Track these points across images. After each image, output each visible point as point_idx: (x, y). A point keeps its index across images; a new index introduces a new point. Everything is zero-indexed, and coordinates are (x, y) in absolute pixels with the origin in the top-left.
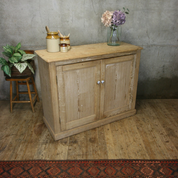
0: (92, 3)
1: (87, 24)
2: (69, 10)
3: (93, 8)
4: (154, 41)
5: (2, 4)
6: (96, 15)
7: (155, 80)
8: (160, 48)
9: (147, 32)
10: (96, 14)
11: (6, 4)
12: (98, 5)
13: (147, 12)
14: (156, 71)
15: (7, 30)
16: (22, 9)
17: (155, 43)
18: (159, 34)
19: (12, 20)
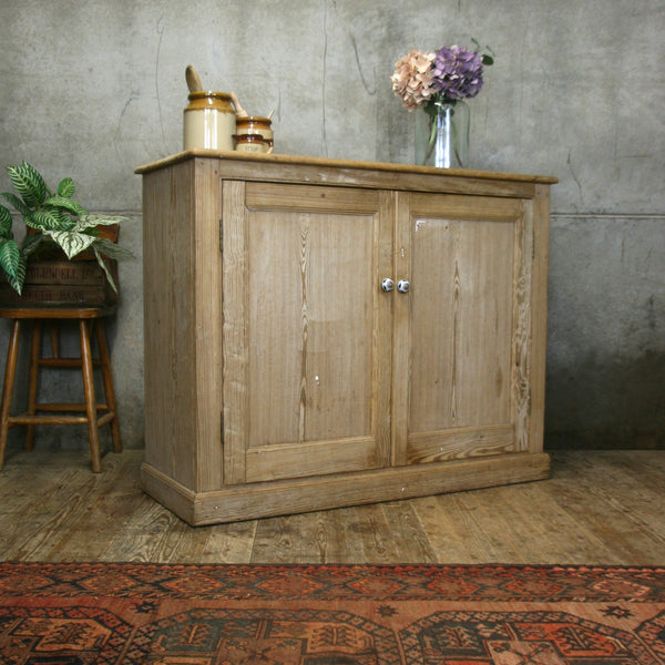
0: (353, 52)
1: (334, 127)
2: (266, 75)
3: (360, 69)
4: (599, 197)
5: (20, 51)
6: (371, 94)
7: (619, 361)
8: (626, 223)
9: (569, 161)
10: (371, 89)
11: (34, 49)
12: (375, 59)
13: (564, 86)
14: (621, 320)
15: (23, 147)
16: (91, 70)
17: (607, 204)
18: (618, 169)
19: (47, 109)
